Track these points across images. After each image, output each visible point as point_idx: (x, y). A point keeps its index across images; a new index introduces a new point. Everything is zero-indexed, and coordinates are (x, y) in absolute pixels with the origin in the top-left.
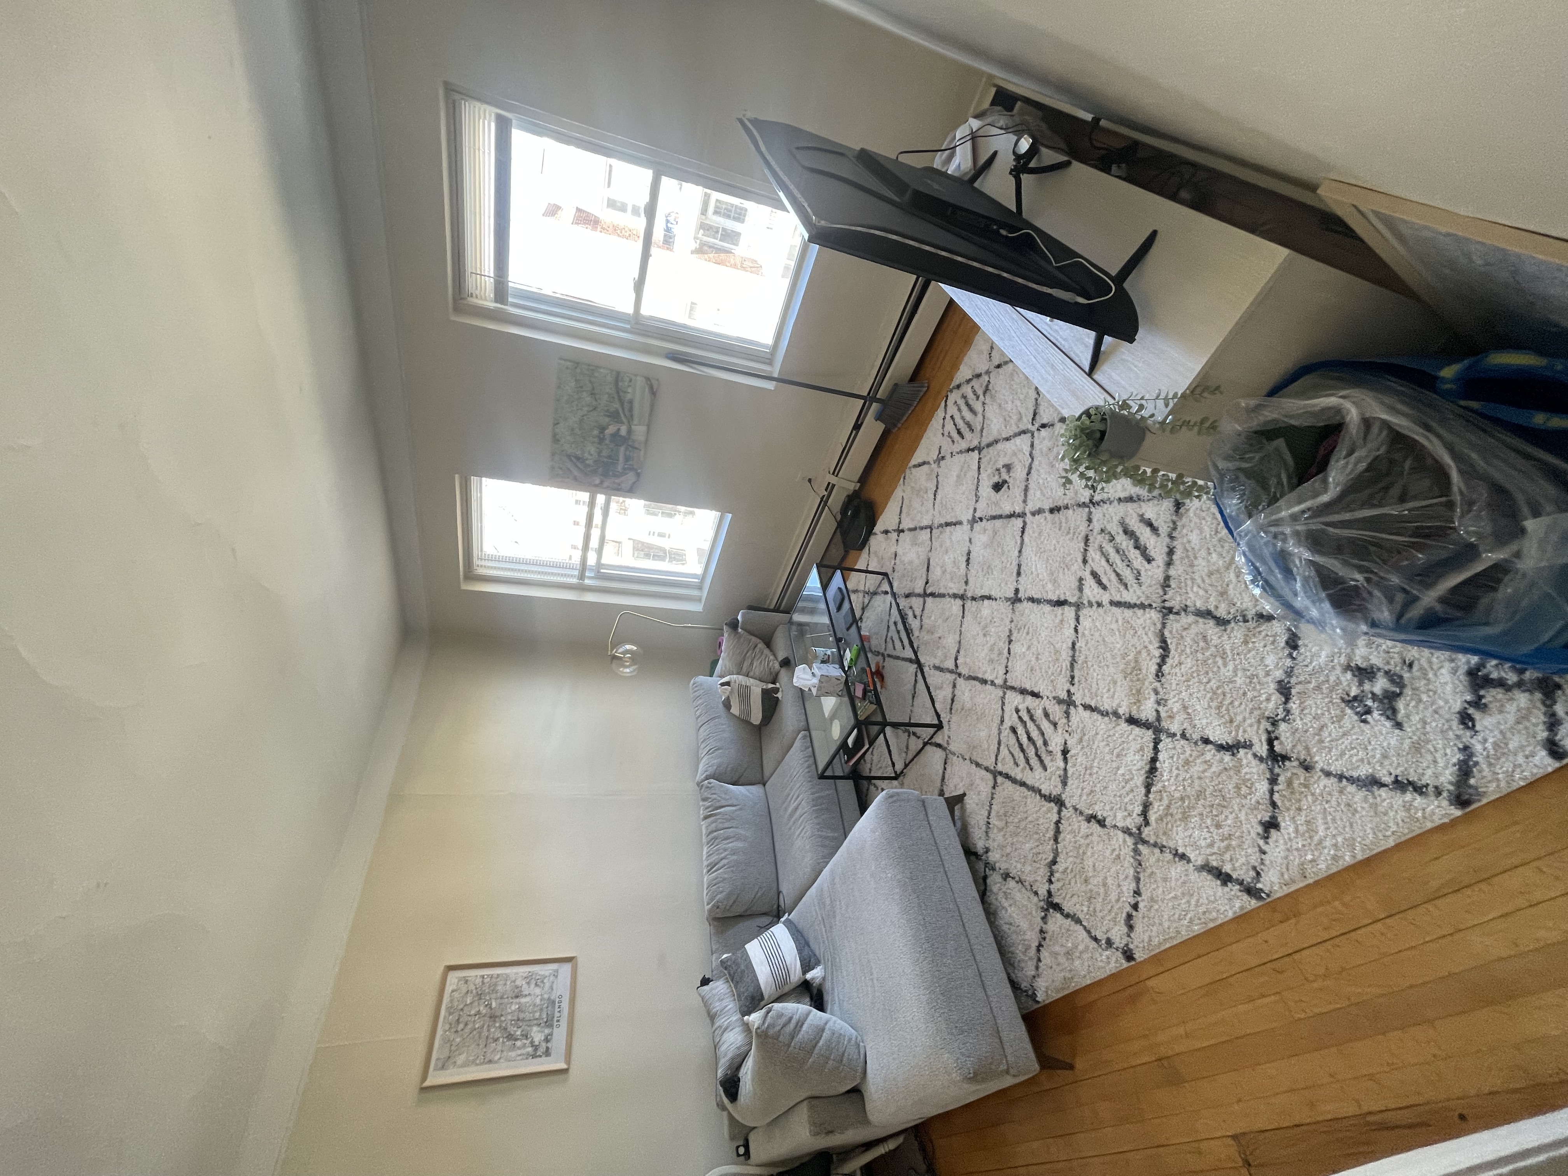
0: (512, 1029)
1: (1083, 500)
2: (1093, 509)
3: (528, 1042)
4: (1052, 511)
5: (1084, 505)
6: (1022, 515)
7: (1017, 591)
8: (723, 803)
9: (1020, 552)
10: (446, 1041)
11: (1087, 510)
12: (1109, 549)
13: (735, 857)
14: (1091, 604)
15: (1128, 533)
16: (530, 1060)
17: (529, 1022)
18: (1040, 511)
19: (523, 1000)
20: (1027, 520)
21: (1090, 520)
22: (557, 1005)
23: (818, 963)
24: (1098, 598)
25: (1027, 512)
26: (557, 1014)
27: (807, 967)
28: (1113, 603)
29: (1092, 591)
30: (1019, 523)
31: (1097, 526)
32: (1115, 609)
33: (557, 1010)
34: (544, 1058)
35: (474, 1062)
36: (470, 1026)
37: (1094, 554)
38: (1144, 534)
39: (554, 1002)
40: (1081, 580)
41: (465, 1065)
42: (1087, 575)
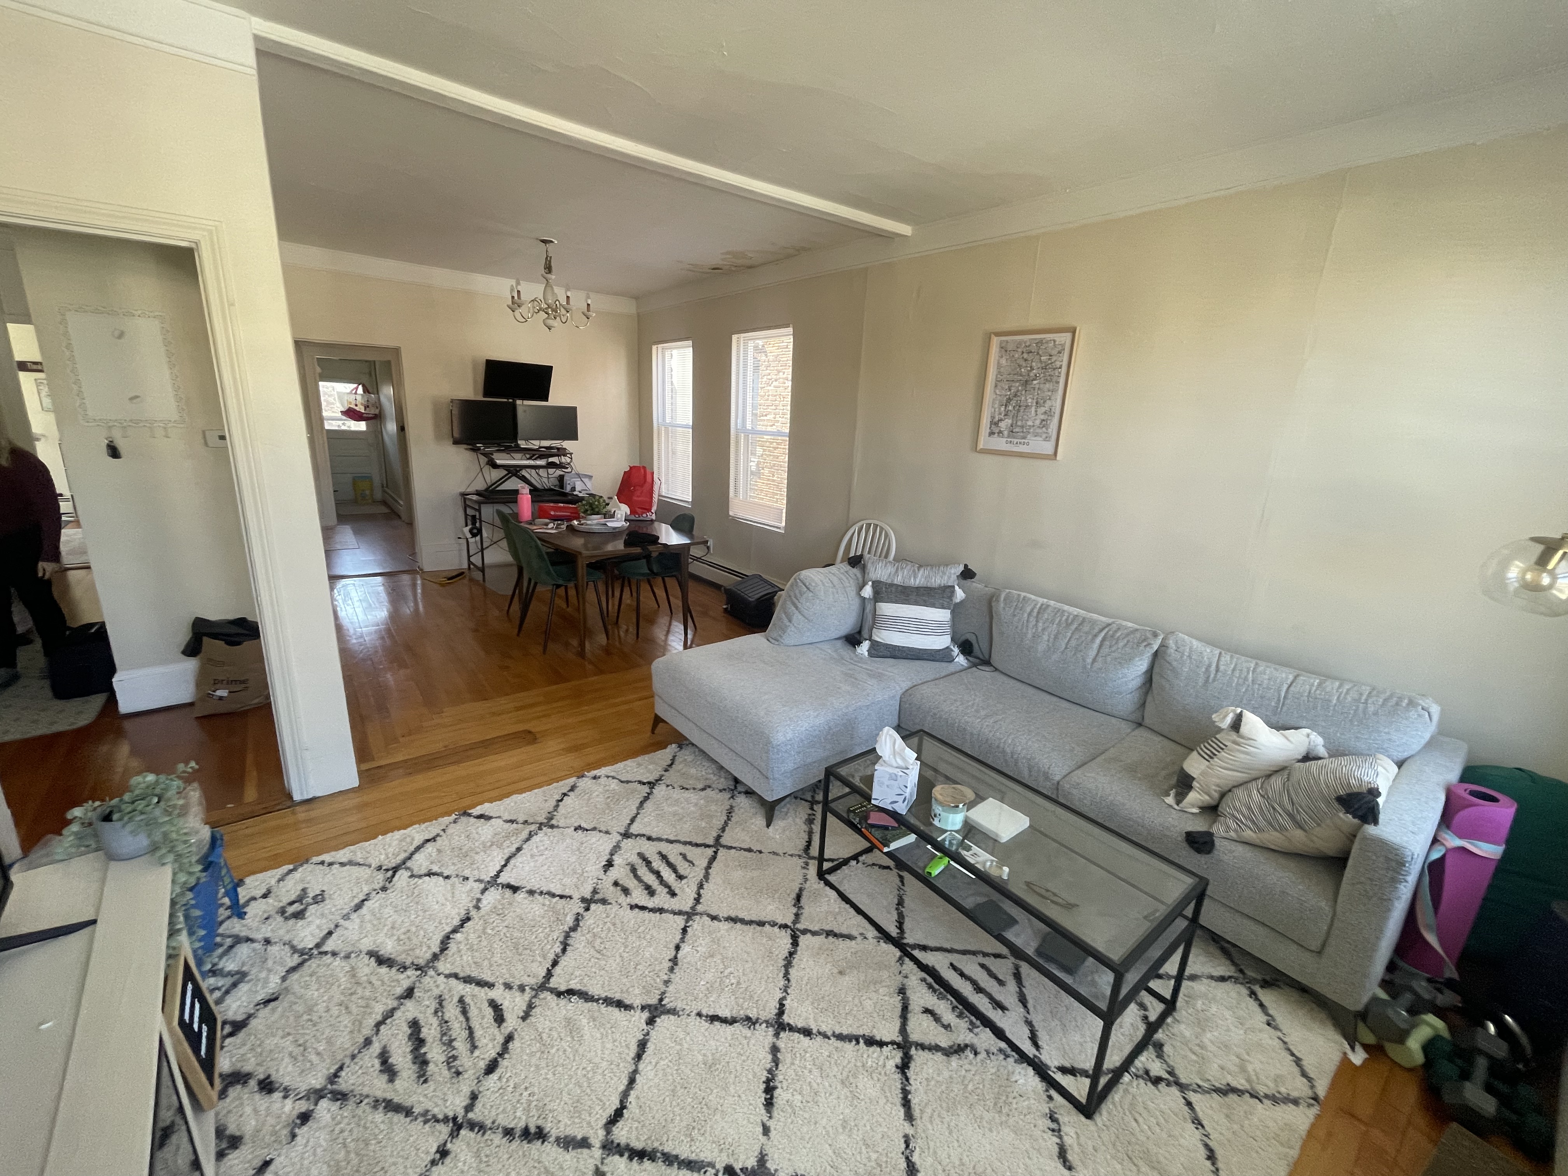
0: (1013, 403)
1: (472, 1135)
2: (461, 1112)
3: (1002, 417)
4: (541, 1135)
5: (473, 1126)
6: (610, 1147)
7: (651, 1022)
8: (1105, 650)
9: (632, 1081)
10: (1019, 344)
11: (471, 1115)
12: (461, 1046)
13: (1030, 636)
14: (522, 988)
15: (421, 1062)
16: (989, 420)
17: (1015, 417)
18: (570, 1143)
19: (1033, 409)
20: (601, 1133)
21: (474, 1097)
22: (1023, 441)
23: (871, 655)
24: (507, 994)
25: (597, 1152)
26: (1015, 441)
27: (875, 645)
28: (491, 986)
29: (513, 1004)
30: (622, 1133)
31: (466, 1087)
32: (491, 979)
33: (1019, 441)
34: (988, 431)
35: (999, 373)
36: (1024, 364)
37: (489, 1049)
38: (401, 1057)
39: (1024, 438)
40: (525, 1017)
41: (999, 366)
42: (512, 1022)
